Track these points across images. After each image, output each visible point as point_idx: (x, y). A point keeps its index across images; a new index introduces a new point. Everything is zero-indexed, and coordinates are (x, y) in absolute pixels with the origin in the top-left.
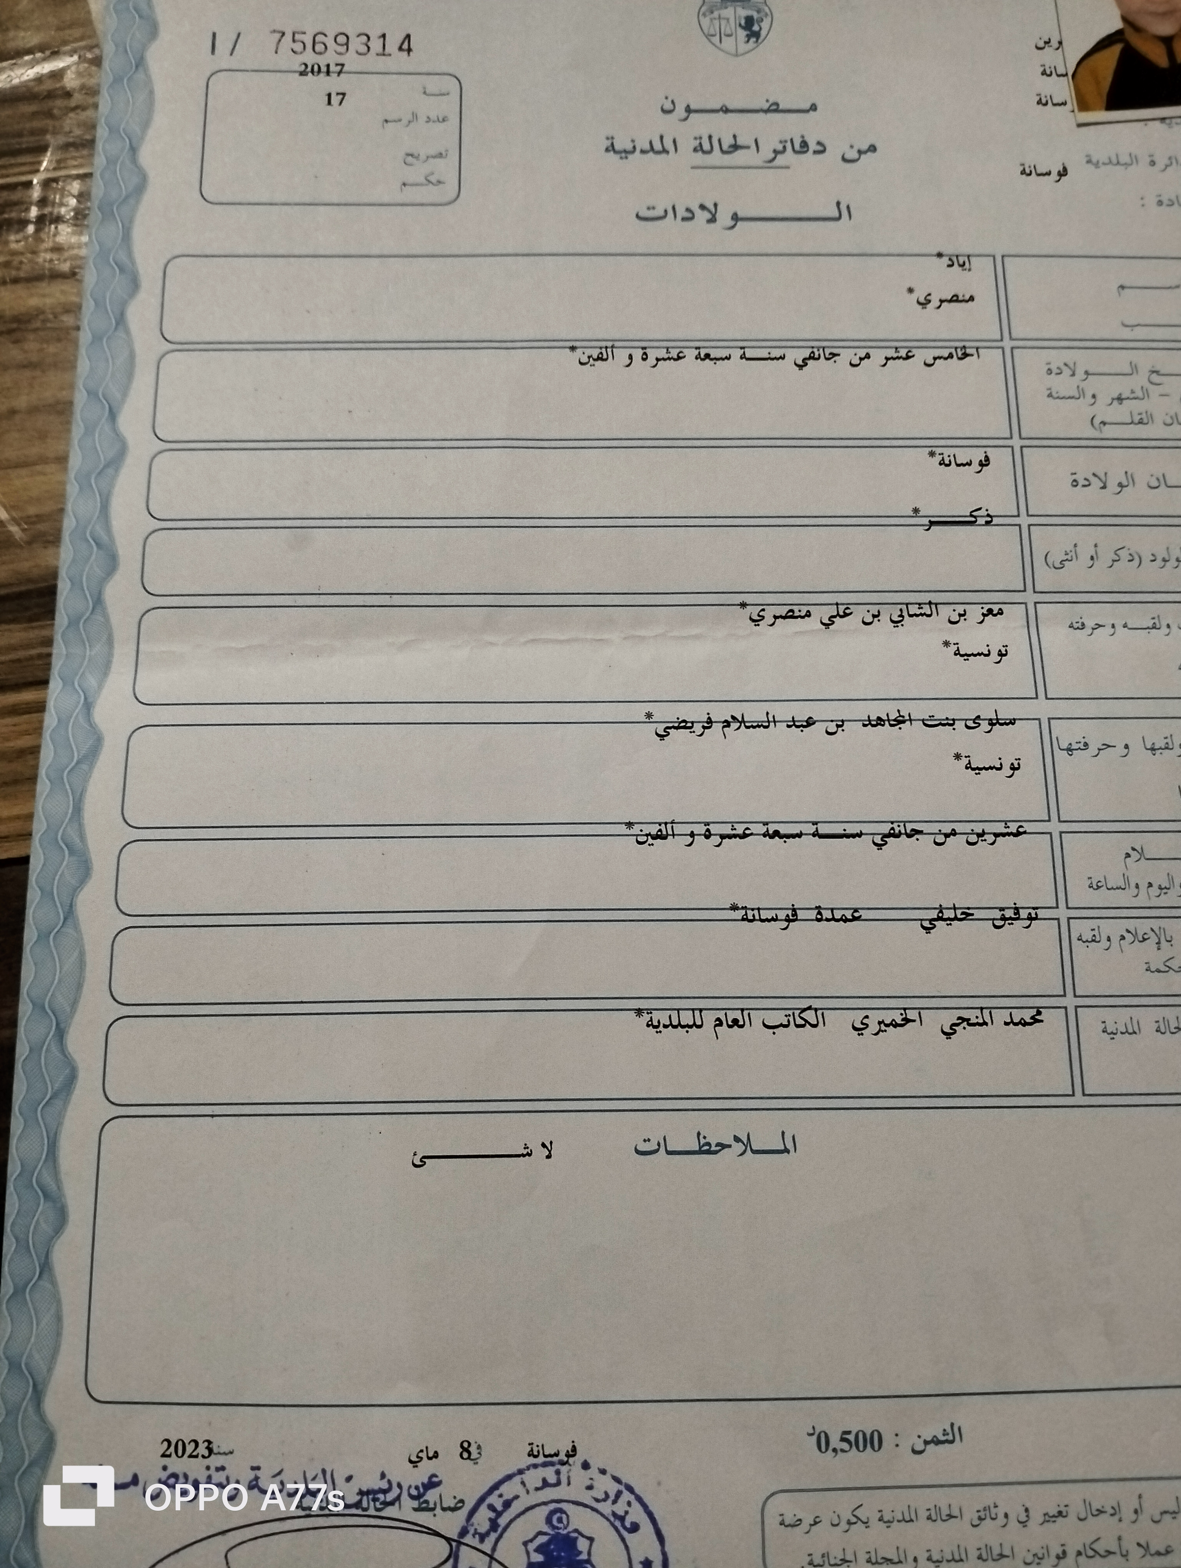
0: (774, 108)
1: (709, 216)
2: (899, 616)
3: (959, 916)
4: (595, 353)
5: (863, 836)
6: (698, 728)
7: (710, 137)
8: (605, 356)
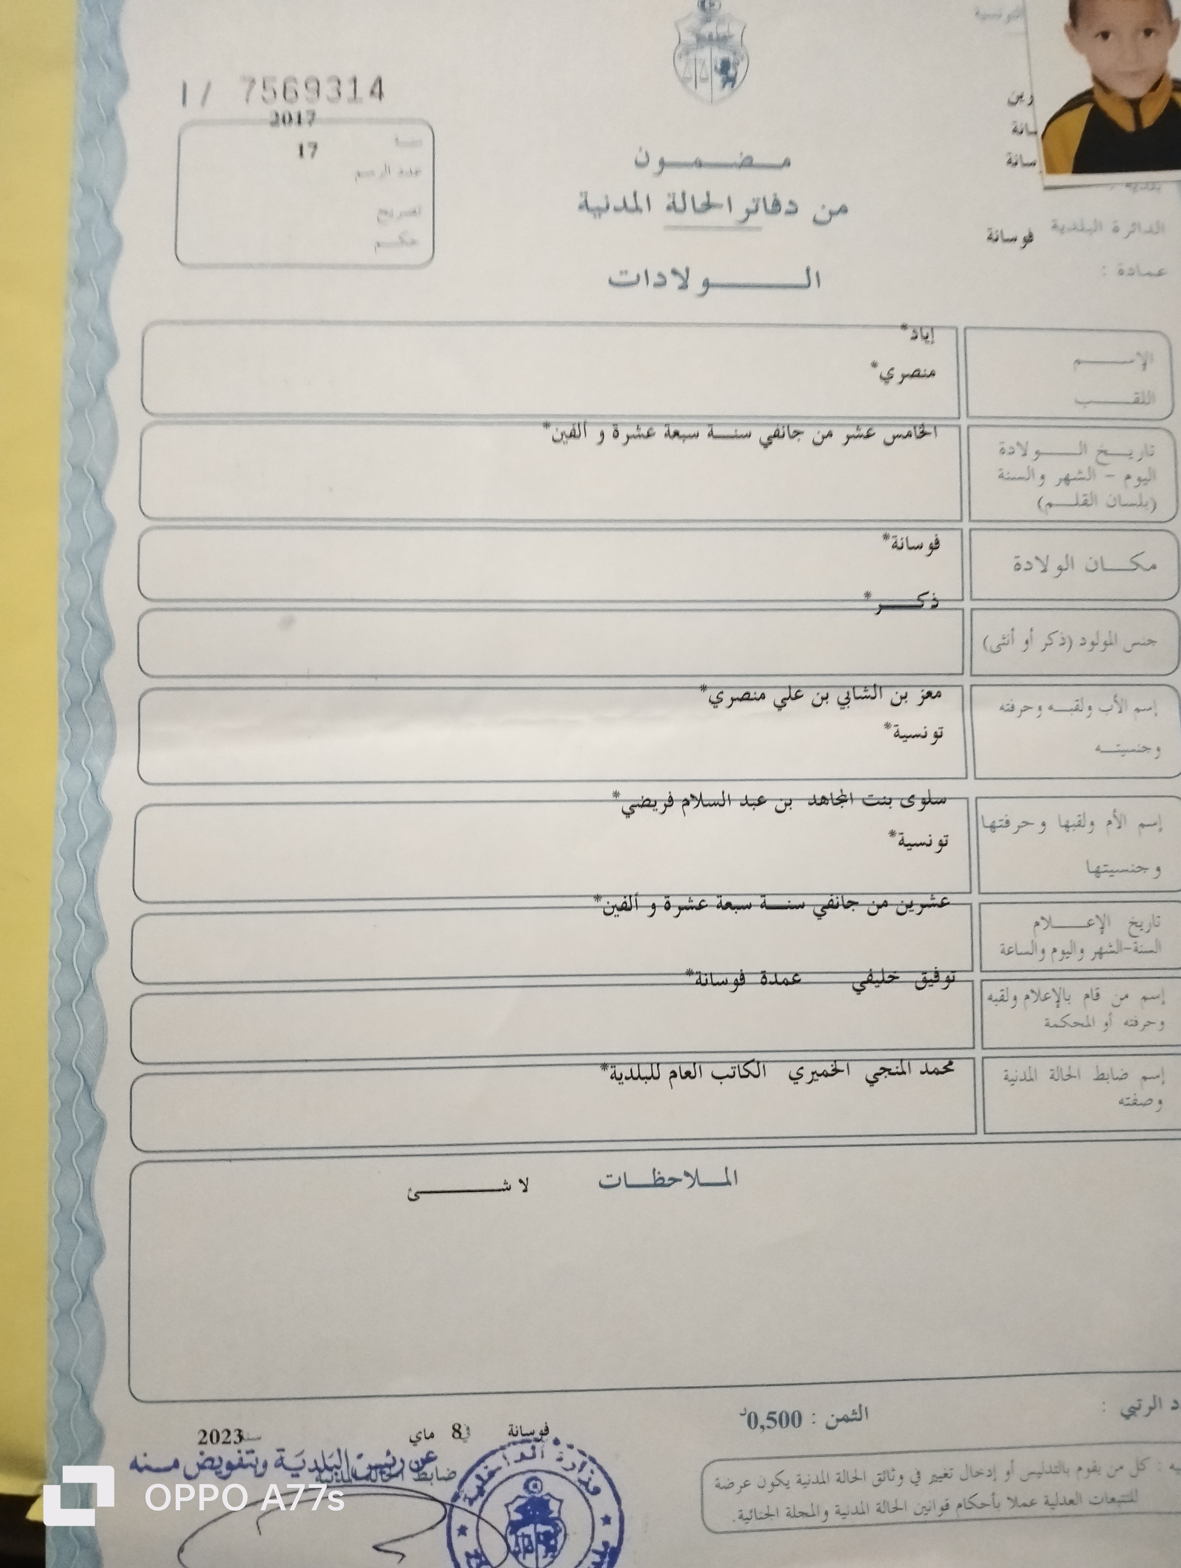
0: (748, 163)
1: (680, 282)
2: (847, 698)
3: (887, 979)
4: (568, 430)
5: (805, 907)
6: (660, 806)
7: (684, 195)
8: (577, 433)
